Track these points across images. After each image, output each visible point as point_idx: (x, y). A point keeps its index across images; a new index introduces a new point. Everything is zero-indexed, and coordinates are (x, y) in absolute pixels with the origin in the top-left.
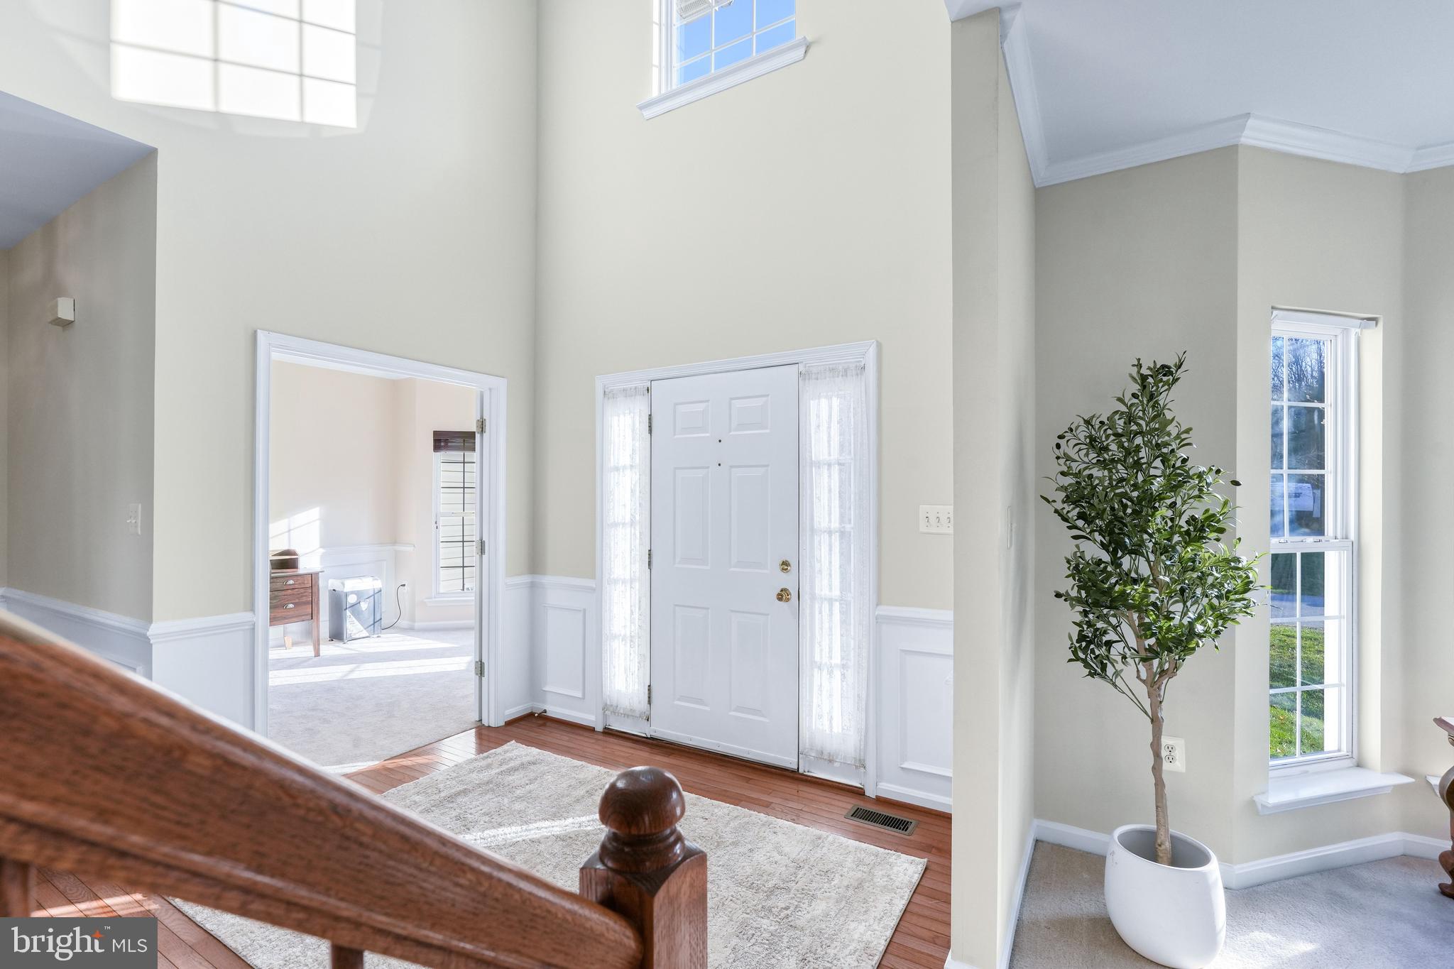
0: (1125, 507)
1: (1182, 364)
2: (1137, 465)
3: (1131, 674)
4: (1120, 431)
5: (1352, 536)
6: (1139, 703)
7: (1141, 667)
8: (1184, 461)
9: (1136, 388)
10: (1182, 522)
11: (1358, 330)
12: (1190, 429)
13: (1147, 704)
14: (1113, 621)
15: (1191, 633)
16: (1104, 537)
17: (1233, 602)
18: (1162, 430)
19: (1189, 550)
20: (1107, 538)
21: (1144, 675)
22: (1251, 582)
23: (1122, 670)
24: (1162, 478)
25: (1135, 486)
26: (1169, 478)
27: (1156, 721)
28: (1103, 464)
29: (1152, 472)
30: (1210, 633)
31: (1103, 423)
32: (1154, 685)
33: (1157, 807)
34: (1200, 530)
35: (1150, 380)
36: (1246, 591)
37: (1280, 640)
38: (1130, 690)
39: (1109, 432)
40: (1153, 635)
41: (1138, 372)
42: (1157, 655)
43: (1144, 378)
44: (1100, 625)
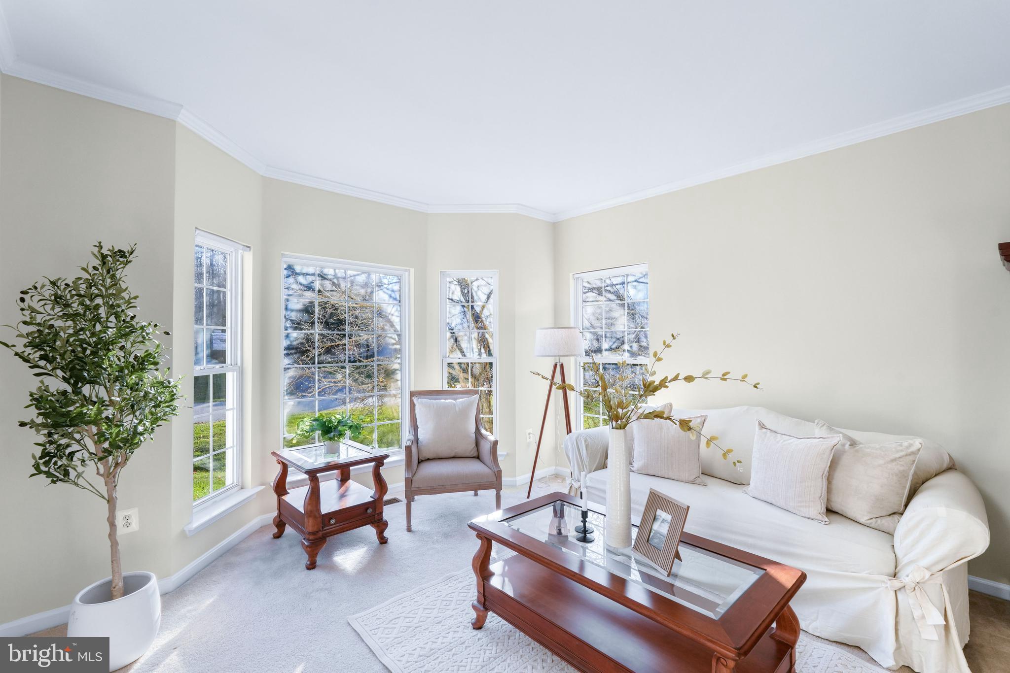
0: (85, 350)
1: (133, 252)
2: (97, 319)
3: (91, 472)
4: (82, 293)
5: (239, 364)
6: (97, 491)
7: (99, 465)
8: (133, 318)
9: (97, 263)
10: (131, 359)
11: (242, 251)
12: (137, 297)
13: (104, 491)
14: (77, 436)
15: (136, 433)
16: (65, 373)
17: (164, 408)
18: (116, 296)
19: (134, 378)
20: (68, 373)
21: (102, 471)
22: (175, 394)
23: (83, 472)
24: (115, 329)
25: (93, 334)
26: (119, 329)
27: (111, 501)
28: (67, 316)
29: (109, 324)
30: (148, 430)
31: (67, 285)
32: (110, 477)
33: (112, 561)
34: (141, 364)
35: (109, 258)
36: (172, 400)
37: (220, 430)
38: (90, 484)
39: (74, 292)
40: (107, 439)
41: (99, 251)
42: (110, 453)
43: (104, 257)
44: (63, 441)
